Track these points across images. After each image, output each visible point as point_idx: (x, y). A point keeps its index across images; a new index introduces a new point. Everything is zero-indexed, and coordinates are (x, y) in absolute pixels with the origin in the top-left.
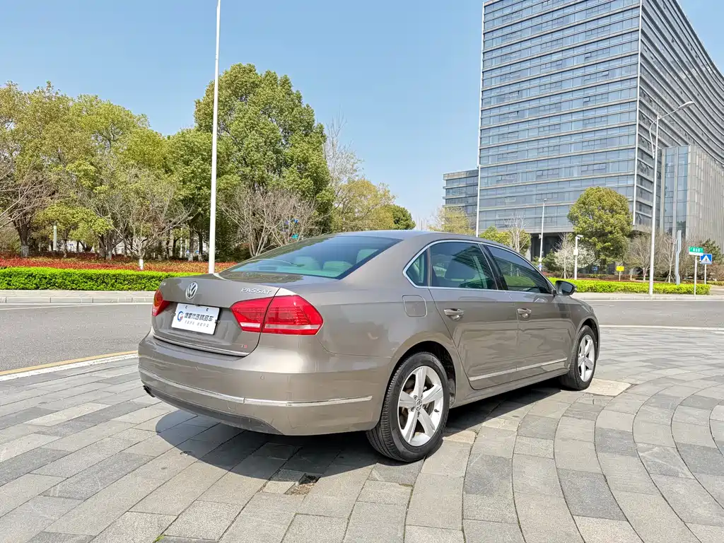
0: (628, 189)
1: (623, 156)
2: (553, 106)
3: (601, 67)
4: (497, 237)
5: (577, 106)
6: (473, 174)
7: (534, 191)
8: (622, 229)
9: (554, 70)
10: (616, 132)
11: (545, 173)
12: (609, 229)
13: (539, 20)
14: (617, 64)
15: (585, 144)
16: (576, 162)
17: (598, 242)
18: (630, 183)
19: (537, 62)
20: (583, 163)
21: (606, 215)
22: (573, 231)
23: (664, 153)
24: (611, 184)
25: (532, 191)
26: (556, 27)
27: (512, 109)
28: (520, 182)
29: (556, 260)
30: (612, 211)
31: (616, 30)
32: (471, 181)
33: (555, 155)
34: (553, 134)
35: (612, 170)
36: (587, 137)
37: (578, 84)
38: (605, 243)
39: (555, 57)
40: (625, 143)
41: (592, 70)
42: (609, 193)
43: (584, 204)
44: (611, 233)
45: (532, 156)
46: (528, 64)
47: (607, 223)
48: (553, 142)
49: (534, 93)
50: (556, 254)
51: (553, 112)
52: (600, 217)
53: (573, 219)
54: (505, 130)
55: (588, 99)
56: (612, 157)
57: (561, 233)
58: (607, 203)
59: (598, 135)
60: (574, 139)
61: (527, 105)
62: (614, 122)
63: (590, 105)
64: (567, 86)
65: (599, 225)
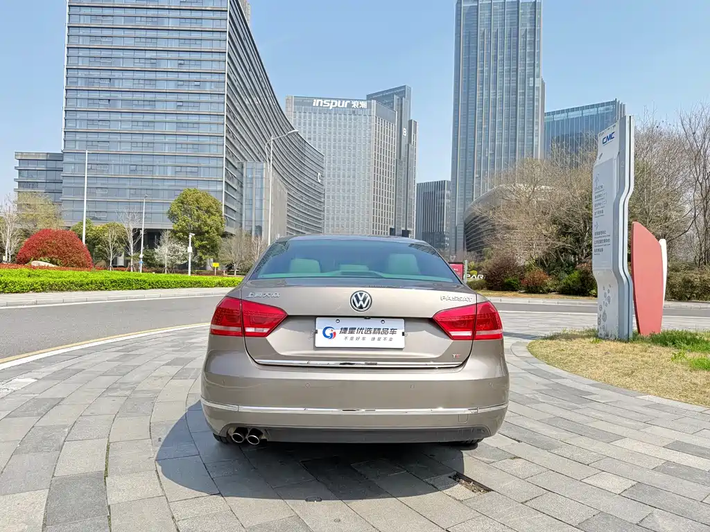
0: (217, 191)
1: (213, 163)
2: (147, 103)
3: (194, 77)
4: (92, 230)
5: (171, 107)
6: (58, 158)
7: (128, 184)
8: (217, 229)
9: (148, 67)
10: (207, 140)
11: (139, 168)
12: (206, 228)
13: (132, 12)
14: (208, 77)
15: (179, 146)
16: (169, 162)
17: (197, 240)
18: (219, 188)
19: (130, 54)
20: (177, 164)
21: (204, 217)
22: (172, 228)
23: (244, 166)
24: (202, 187)
25: (125, 185)
26: (149, 25)
27: (103, 95)
28: (112, 173)
29: (156, 256)
30: (207, 211)
31: (206, 46)
32: (52, 165)
33: (150, 151)
34: (146, 130)
35: (204, 175)
36: (180, 139)
37: (171, 87)
38: (202, 241)
39: (149, 55)
40: (214, 151)
41: (185, 77)
42: (206, 195)
43: (182, 203)
44: (207, 232)
45: (126, 148)
46: (120, 54)
47: (206, 224)
48: (147, 139)
49: (128, 85)
50: (156, 250)
51: (147, 109)
52: (198, 218)
53: (173, 216)
54: (95, 116)
55: (181, 104)
56: (204, 163)
57: (162, 230)
58: (204, 204)
59: (190, 140)
60: (168, 139)
61: (119, 96)
62: (204, 130)
63: (184, 110)
64: (162, 86)
65: (197, 224)
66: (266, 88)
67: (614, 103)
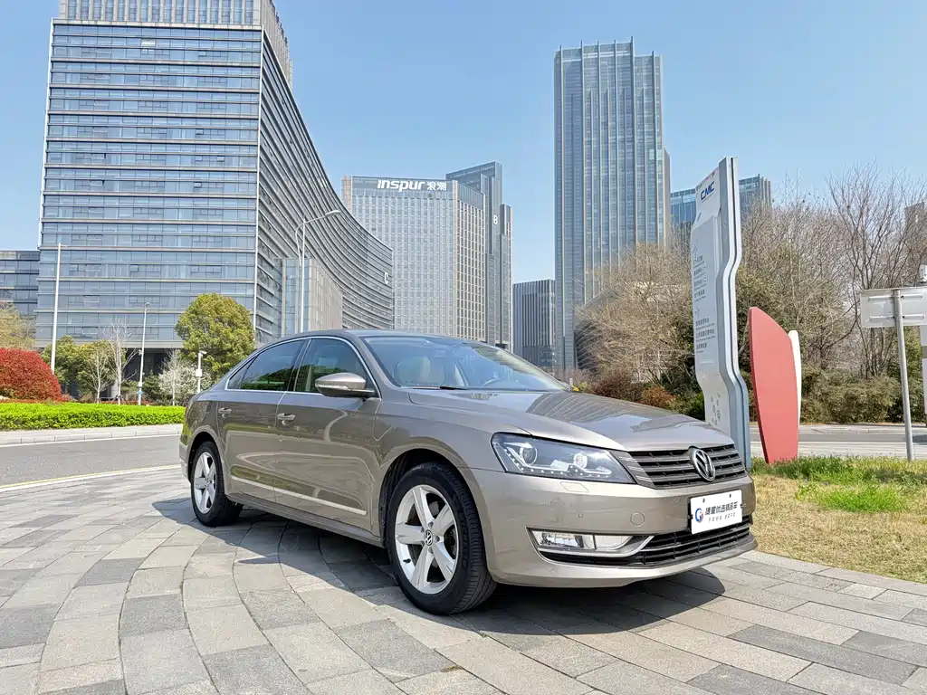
0: (246, 297)
1: (241, 260)
2: (155, 184)
3: (216, 150)
4: (73, 351)
5: (185, 190)
6: (32, 257)
7: (127, 290)
8: (244, 347)
9: (155, 139)
10: (233, 231)
11: (142, 268)
12: (229, 346)
13: (135, 69)
14: (235, 151)
15: (195, 239)
16: (184, 260)
17: (215, 361)
18: (249, 293)
19: (133, 122)
20: (194, 263)
21: (225, 330)
22: (182, 347)
23: (284, 264)
24: (226, 293)
25: (123, 291)
26: (158, 86)
27: (95, 175)
28: (106, 277)
29: (160, 385)
30: (231, 323)
31: (232, 112)
32: (25, 266)
33: (157, 247)
34: (152, 219)
35: (229, 275)
36: (198, 230)
37: (187, 163)
38: (223, 362)
39: (157, 123)
40: (242, 245)
41: (205, 150)
42: (229, 302)
43: (196, 313)
44: (231, 350)
45: (125, 243)
46: (119, 121)
47: (227, 339)
48: (153, 230)
49: (129, 161)
50: (161, 376)
51: (153, 192)
52: (218, 332)
53: (182, 331)
54: (84, 202)
55: (199, 185)
56: (229, 260)
57: (169, 350)
58: (226, 315)
59: (212, 231)
60: (181, 231)
61: (117, 175)
62: (230, 218)
63: (203, 193)
64: (173, 163)
65: (216, 340)
66: (313, 166)
67: (757, 179)
